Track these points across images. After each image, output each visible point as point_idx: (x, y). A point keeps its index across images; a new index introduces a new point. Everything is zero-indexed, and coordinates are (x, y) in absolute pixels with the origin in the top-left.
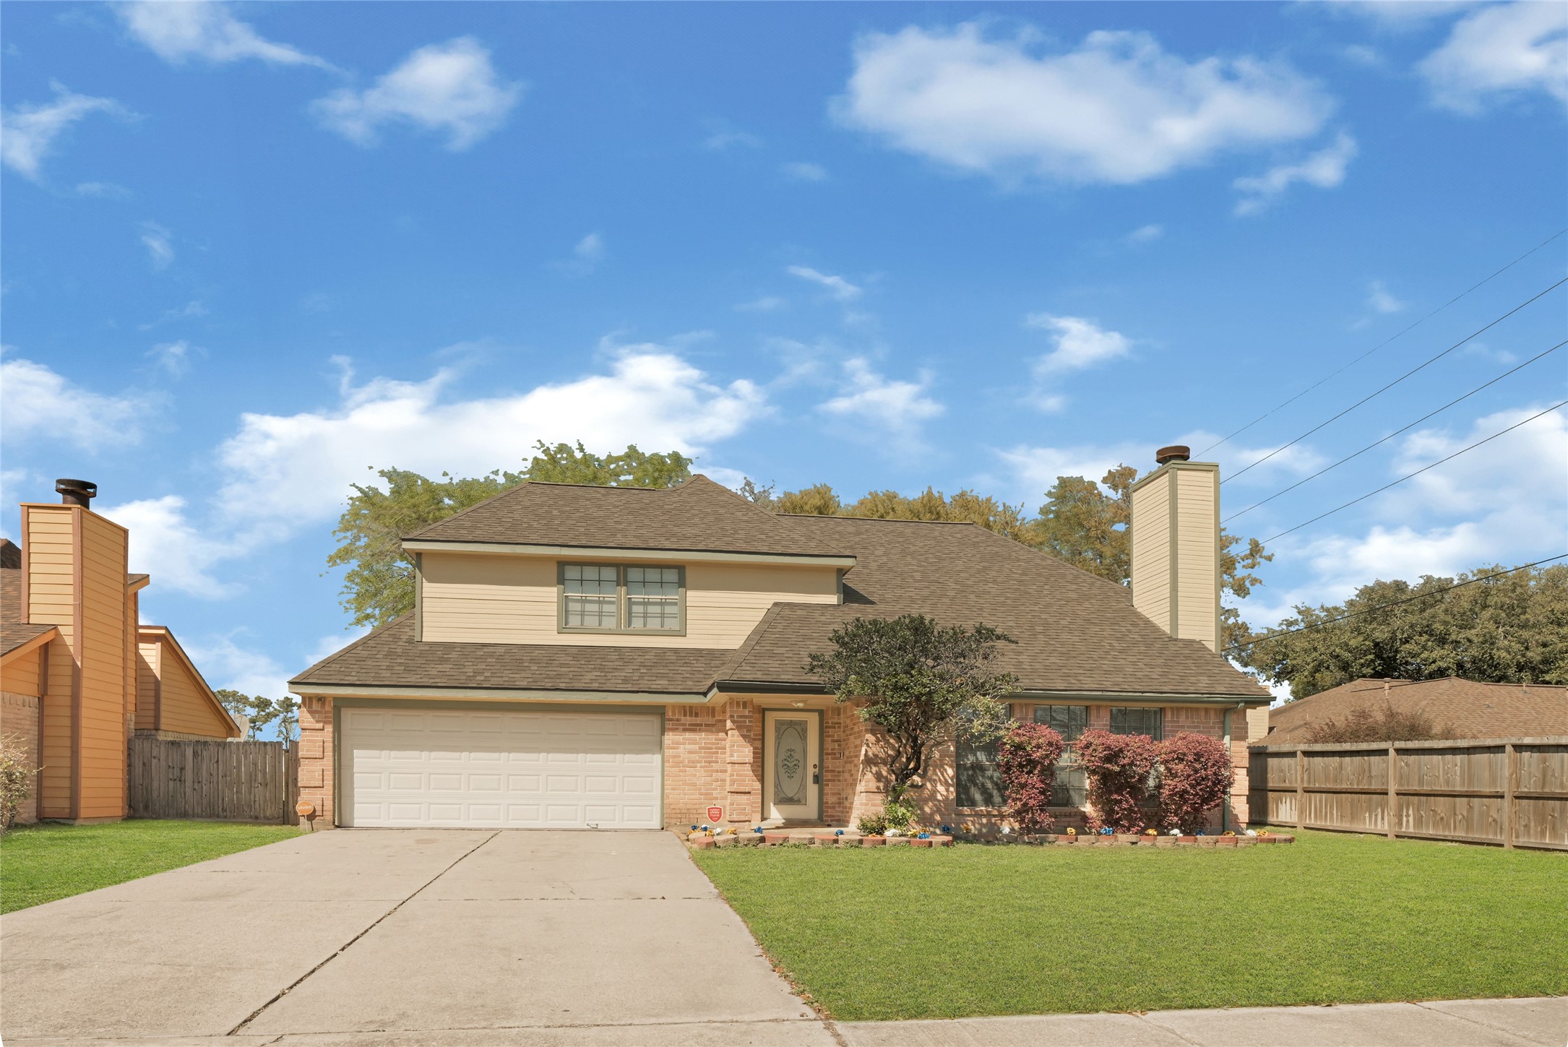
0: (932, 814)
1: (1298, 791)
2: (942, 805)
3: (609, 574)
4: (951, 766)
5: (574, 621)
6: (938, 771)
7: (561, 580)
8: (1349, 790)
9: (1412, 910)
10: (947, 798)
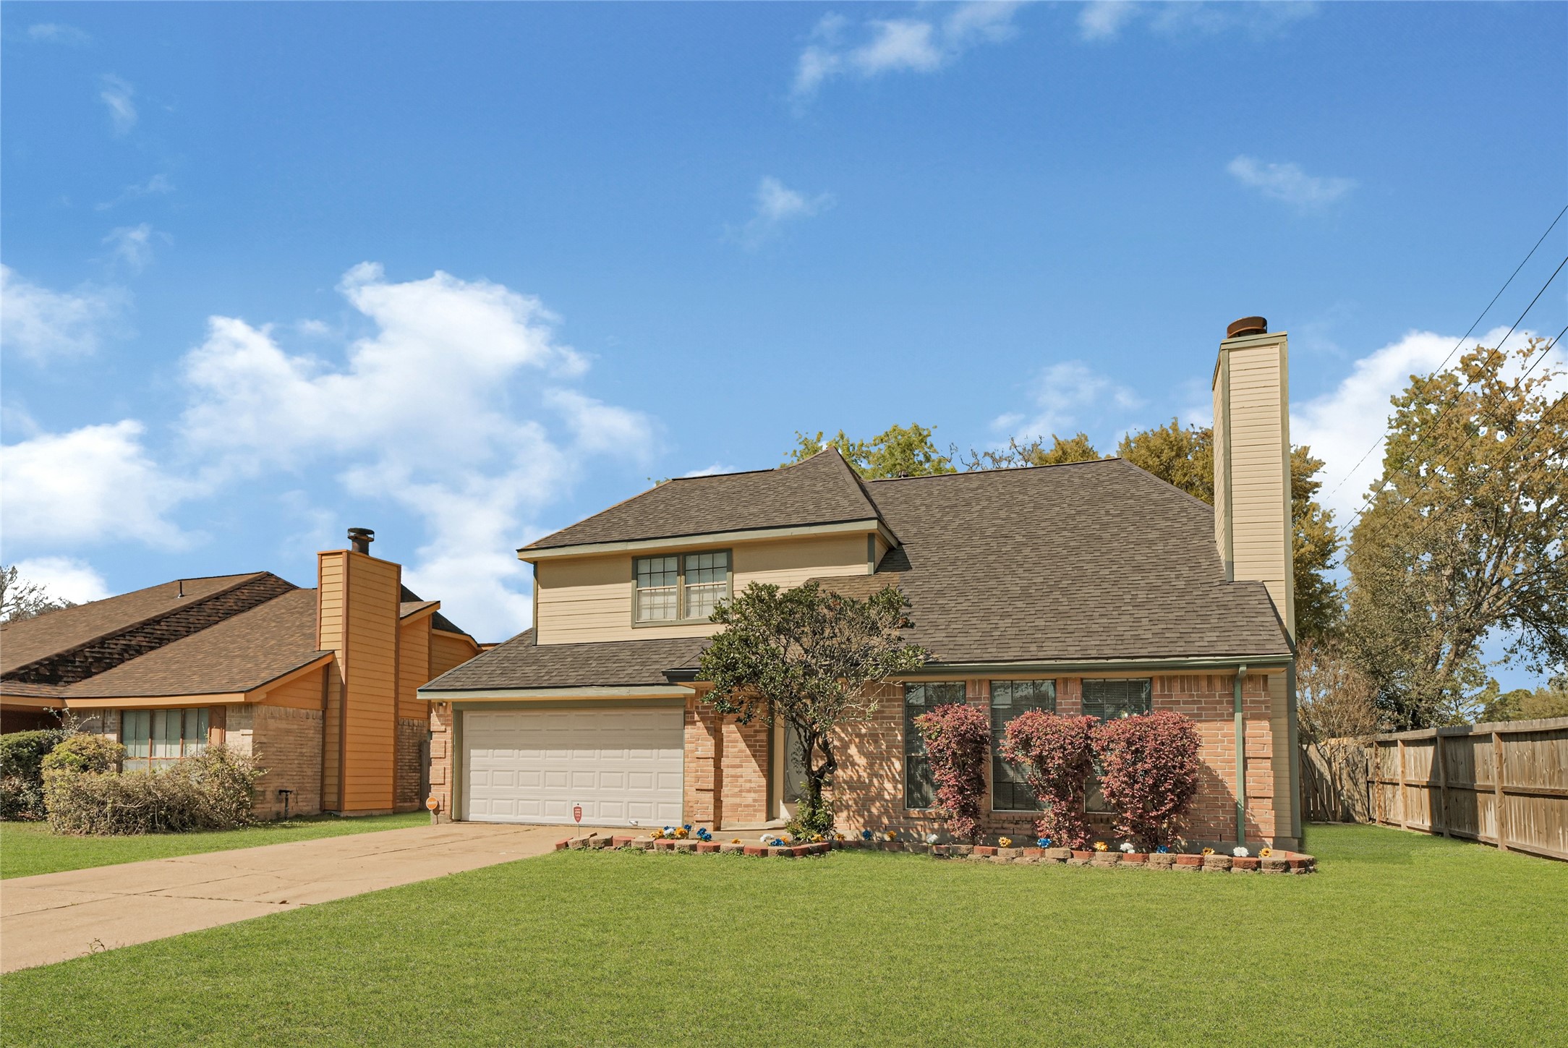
0: (879, 817)
1: (1496, 792)
2: (890, 805)
3: (672, 564)
4: (898, 759)
5: (645, 616)
6: (884, 764)
7: (636, 576)
8: (1541, 792)
9: (1455, 976)
10: (895, 796)
